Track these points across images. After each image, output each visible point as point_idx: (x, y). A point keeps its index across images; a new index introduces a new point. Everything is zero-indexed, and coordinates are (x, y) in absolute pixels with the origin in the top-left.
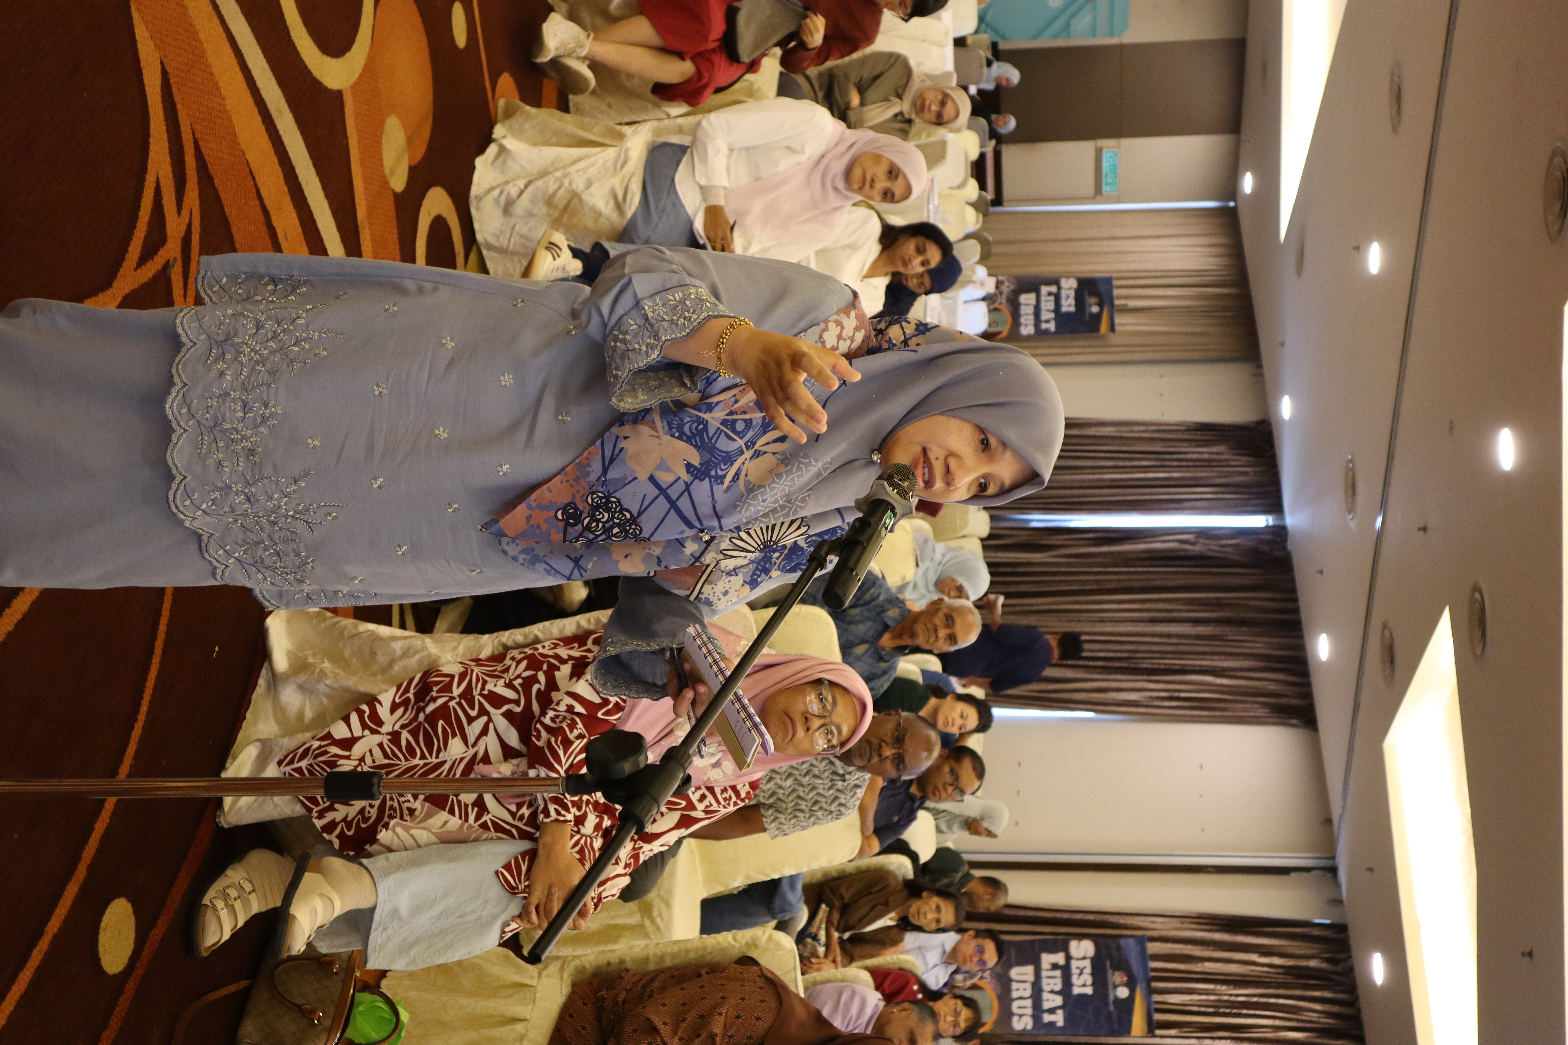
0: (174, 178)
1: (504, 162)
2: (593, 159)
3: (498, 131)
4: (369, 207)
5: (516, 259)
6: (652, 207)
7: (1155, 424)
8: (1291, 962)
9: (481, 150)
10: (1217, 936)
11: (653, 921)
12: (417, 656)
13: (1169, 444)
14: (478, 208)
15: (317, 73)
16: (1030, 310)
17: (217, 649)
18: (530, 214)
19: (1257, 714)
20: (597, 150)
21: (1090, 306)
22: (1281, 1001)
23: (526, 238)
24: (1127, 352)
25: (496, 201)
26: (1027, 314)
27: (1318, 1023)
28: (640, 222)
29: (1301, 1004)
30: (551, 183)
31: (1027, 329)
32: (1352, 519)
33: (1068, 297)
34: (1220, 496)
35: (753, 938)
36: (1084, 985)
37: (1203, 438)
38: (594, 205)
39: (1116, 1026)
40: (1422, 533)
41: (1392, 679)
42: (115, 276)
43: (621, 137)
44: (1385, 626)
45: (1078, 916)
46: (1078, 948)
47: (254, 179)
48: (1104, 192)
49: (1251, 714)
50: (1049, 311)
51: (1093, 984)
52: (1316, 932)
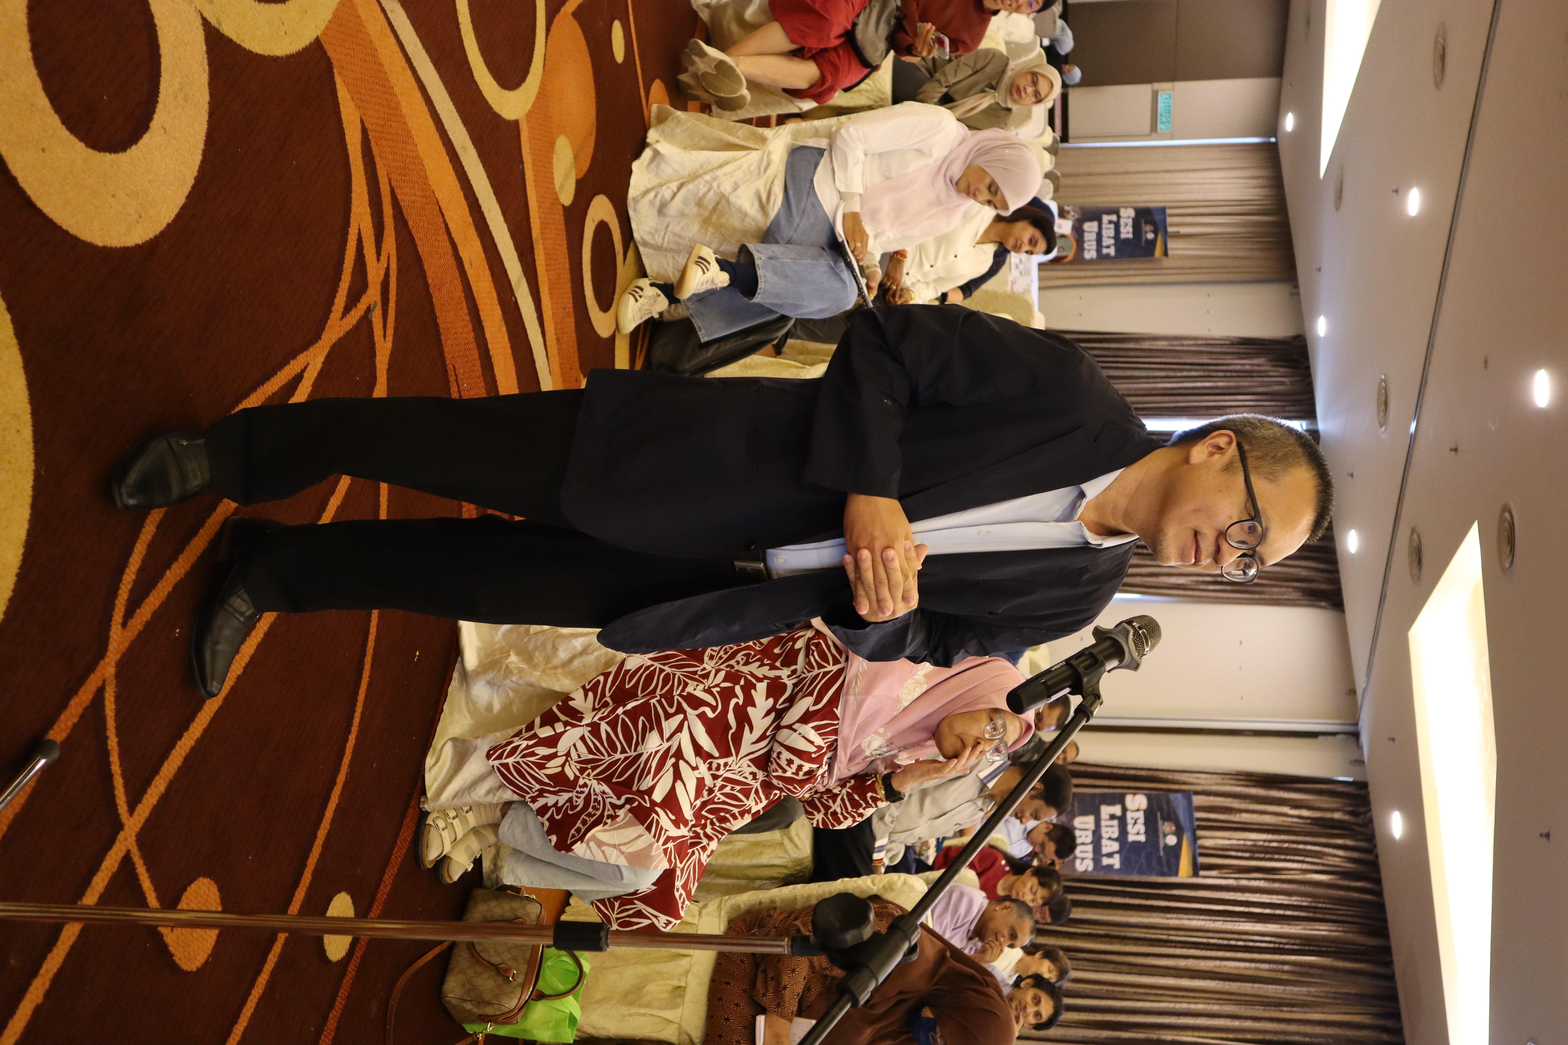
0: (374, 227)
1: (658, 166)
2: (740, 162)
3: (652, 135)
4: (542, 223)
5: (669, 255)
6: (794, 208)
7: (1202, 339)
8: (1317, 814)
9: (637, 155)
10: (1253, 791)
11: (791, 840)
12: (596, 654)
13: (1215, 356)
14: (635, 210)
15: (496, 108)
16: (1093, 236)
17: (417, 653)
18: (682, 214)
19: (1291, 597)
20: (742, 153)
21: (1146, 232)
22: (1309, 847)
23: (679, 236)
24: (1178, 274)
25: (652, 203)
26: (1090, 241)
27: (1341, 867)
28: (783, 222)
29: (1326, 850)
30: (701, 187)
31: (1090, 253)
32: (1384, 432)
33: (1126, 225)
34: (1260, 403)
35: (889, 883)
36: (1138, 833)
37: (1244, 351)
38: (740, 206)
39: (1165, 869)
40: (1453, 453)
41: (1419, 579)
42: (323, 329)
43: (763, 140)
44: (1413, 531)
45: (1132, 772)
46: (1133, 801)
47: (443, 215)
48: (1159, 130)
49: (1285, 597)
50: (1109, 237)
51: (1146, 833)
52: (1340, 788)
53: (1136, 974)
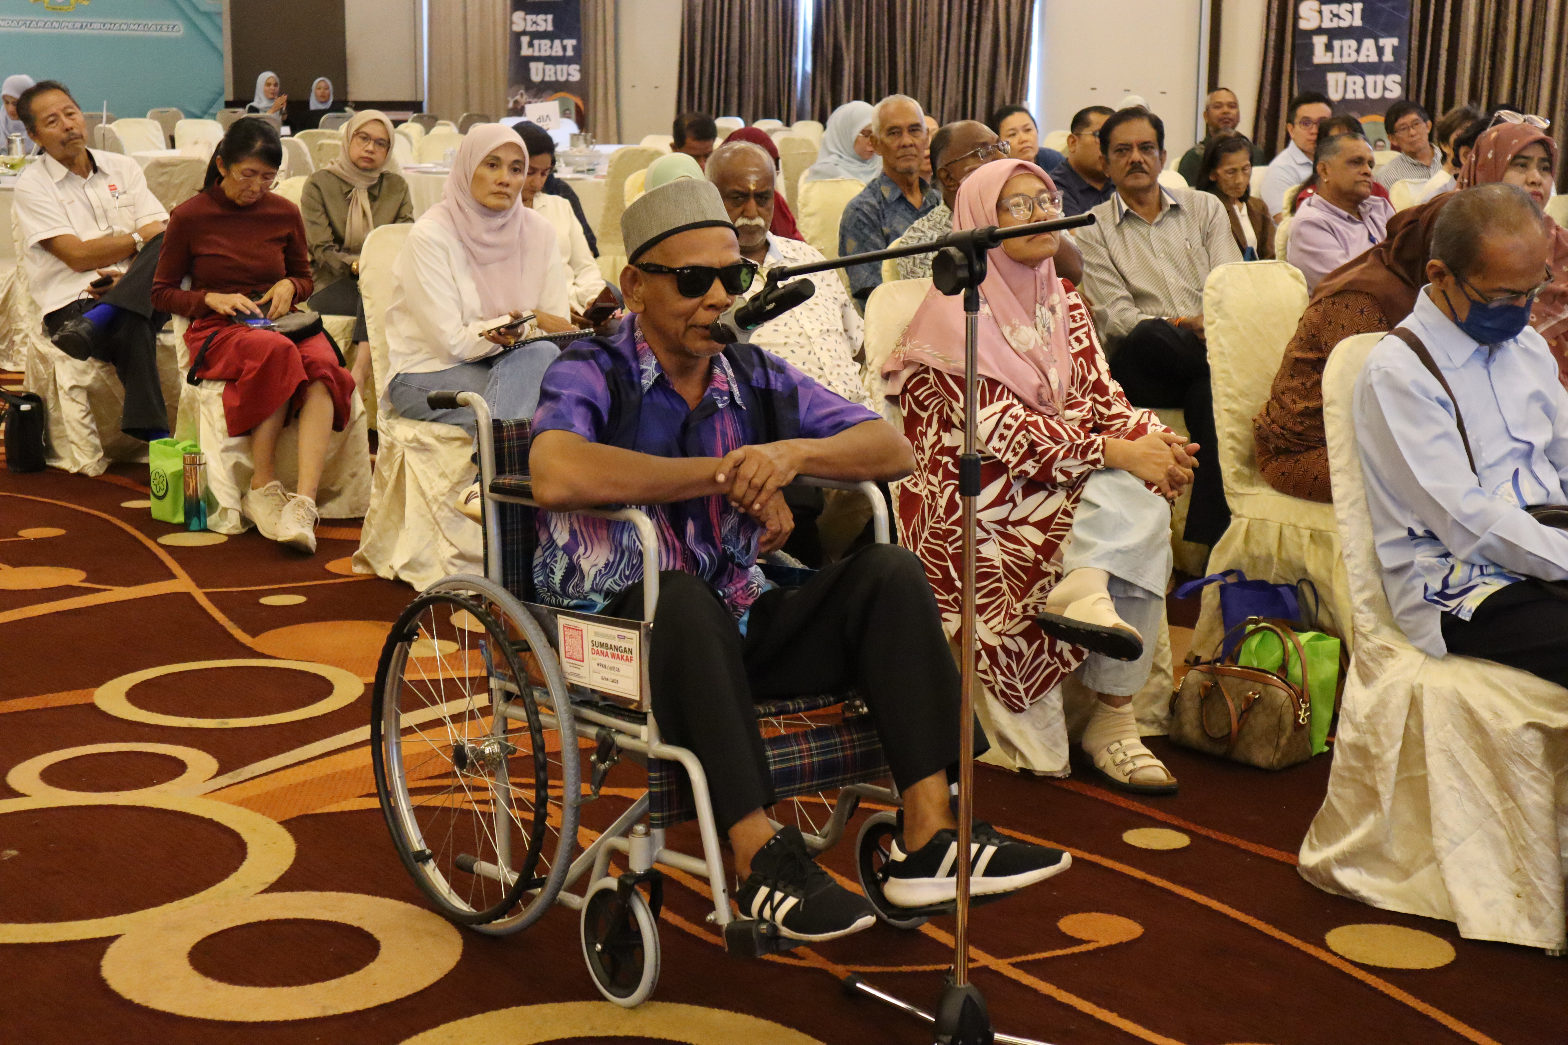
1: (421, 564)
2: (418, 473)
15: (352, 699)
20: (408, 471)
26: (555, 73)
31: (574, 73)
33: (534, 23)
36: (1352, 12)
45: (1274, 19)
46: (1308, 20)
50: (551, 47)
53: (1545, 15)
